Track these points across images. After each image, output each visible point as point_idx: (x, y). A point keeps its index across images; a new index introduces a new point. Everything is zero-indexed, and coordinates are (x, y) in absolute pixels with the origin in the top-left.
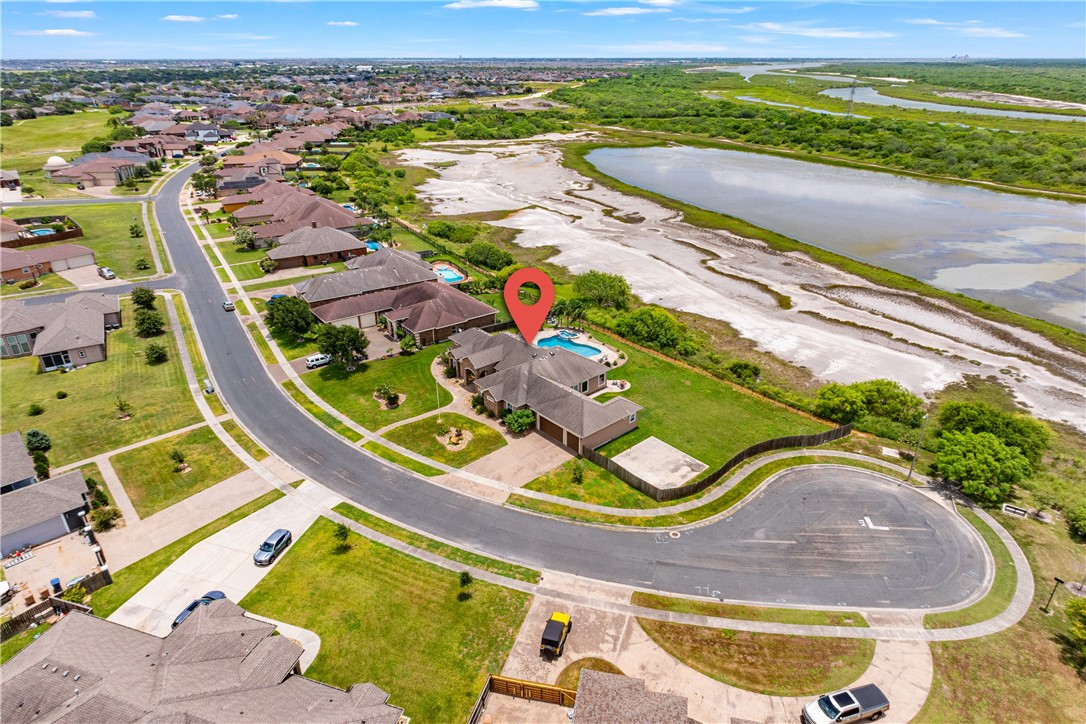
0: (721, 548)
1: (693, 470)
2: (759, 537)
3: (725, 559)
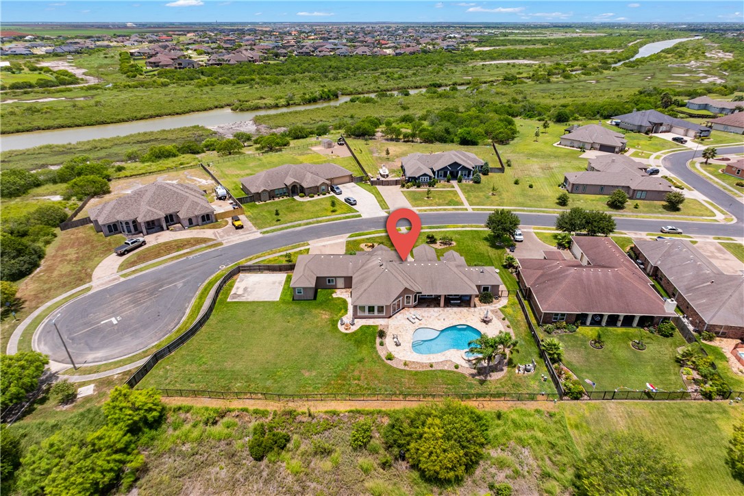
0: (197, 271)
1: (235, 294)
2: (180, 284)
3: (194, 268)
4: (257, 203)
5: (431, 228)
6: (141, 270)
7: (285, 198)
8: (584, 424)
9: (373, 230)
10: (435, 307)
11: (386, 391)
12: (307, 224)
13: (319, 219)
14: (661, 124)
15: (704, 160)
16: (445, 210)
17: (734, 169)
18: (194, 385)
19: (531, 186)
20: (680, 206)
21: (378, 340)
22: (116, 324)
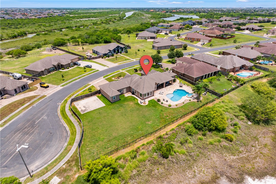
0: (47, 109)
1: (82, 110)
2: (44, 117)
3: (43, 110)
4: (43, 76)
5: (130, 68)
6: (9, 120)
7: (55, 72)
8: (230, 101)
9: (109, 74)
10: (162, 88)
11: (179, 116)
12: (79, 78)
13: (83, 75)
14: (159, 30)
15: (178, 38)
16: (127, 62)
17: (187, 38)
18: (110, 149)
19: (144, 51)
20: (187, 48)
21: (160, 103)
22: (29, 147)
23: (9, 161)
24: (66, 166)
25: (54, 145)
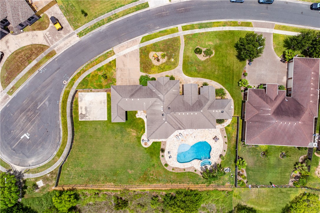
1: (81, 115)
2: (47, 102)
3: (48, 85)
21: (161, 154)
22: (29, 139)
23: (17, 146)
24: (49, 175)
25: (47, 148)
